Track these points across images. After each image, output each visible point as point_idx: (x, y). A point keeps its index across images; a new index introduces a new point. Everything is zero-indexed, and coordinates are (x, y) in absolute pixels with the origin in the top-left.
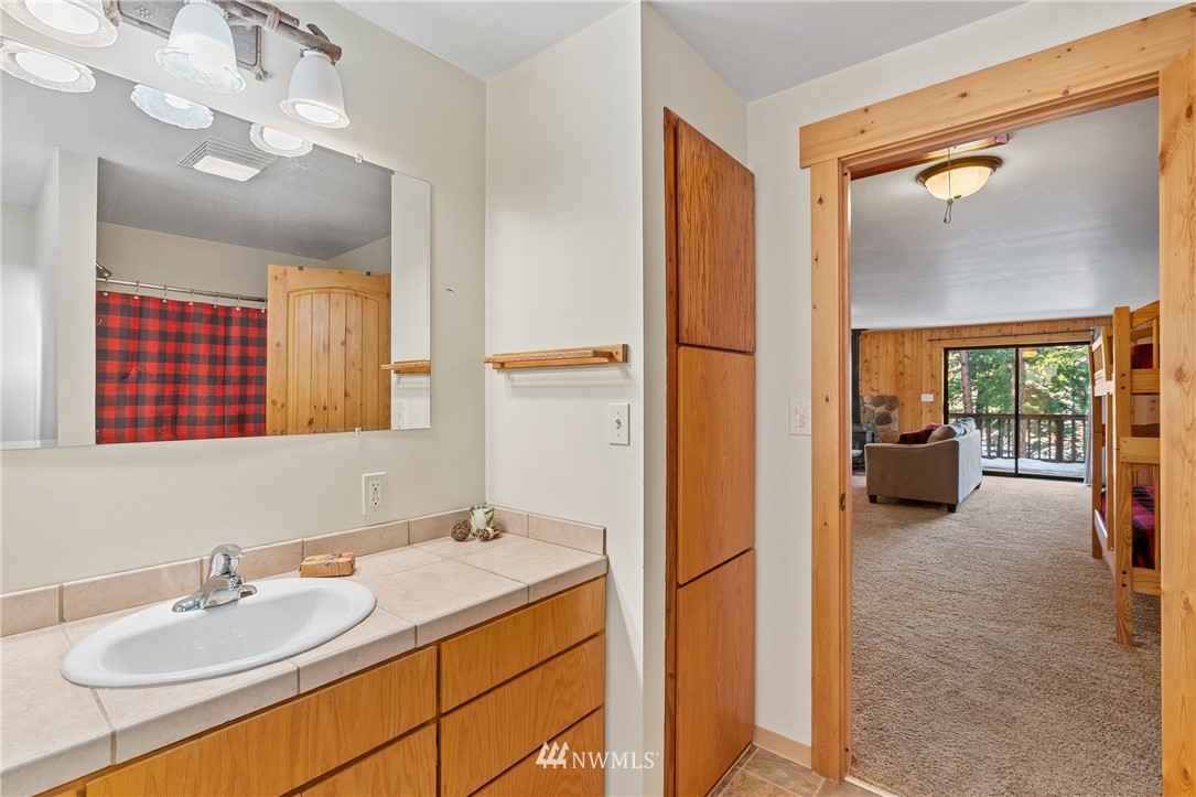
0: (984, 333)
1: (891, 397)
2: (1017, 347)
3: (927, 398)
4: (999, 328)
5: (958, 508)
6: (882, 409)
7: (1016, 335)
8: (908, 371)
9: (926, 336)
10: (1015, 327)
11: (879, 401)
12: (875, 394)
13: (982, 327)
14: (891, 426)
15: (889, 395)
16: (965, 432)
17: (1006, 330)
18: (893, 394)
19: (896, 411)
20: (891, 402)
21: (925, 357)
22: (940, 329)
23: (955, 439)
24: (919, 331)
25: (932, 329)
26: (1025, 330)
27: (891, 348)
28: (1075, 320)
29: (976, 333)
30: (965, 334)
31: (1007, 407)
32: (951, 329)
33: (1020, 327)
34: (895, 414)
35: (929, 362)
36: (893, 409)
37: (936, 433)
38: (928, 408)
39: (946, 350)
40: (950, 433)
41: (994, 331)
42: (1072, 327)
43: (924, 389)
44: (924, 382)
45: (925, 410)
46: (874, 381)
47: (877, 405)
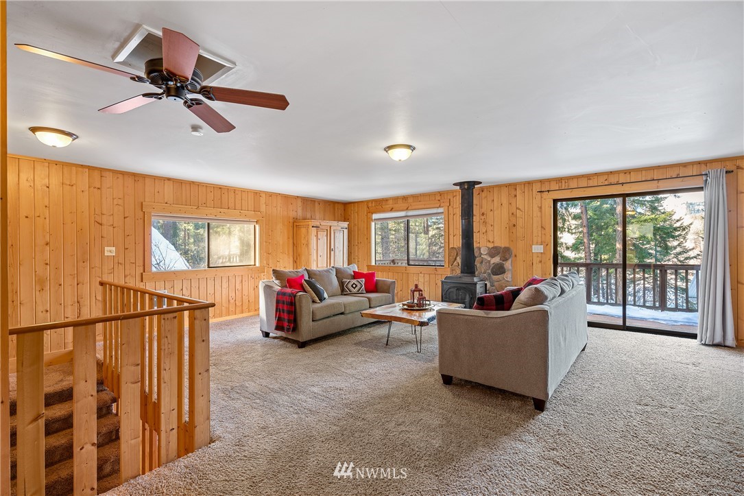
0: (591, 183)
1: (505, 248)
2: (624, 196)
3: (537, 249)
4: (606, 177)
5: (548, 405)
6: (497, 260)
7: (623, 184)
8: (520, 223)
9: (537, 187)
10: (622, 176)
11: (494, 252)
12: (491, 245)
13: (588, 176)
14: (505, 276)
15: (503, 246)
16: (563, 292)
17: (613, 179)
18: (507, 246)
19: (509, 261)
20: (505, 253)
21: (536, 209)
22: (549, 180)
23: (544, 307)
24: (529, 183)
25: (542, 181)
26: (633, 177)
27: (505, 201)
28: (685, 165)
29: (584, 183)
30: (573, 184)
31: (614, 256)
32: (559, 180)
33: (628, 175)
34: (508, 265)
35: (539, 214)
36: (506, 260)
37: (523, 296)
38: (539, 259)
39: (555, 201)
40: (539, 297)
41: (602, 180)
42: (683, 172)
43: (535, 241)
44: (535, 234)
45: (536, 260)
46: (490, 233)
47: (492, 256)
